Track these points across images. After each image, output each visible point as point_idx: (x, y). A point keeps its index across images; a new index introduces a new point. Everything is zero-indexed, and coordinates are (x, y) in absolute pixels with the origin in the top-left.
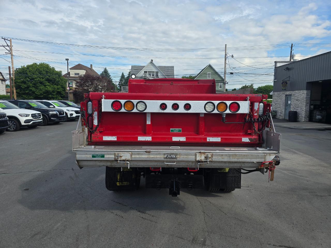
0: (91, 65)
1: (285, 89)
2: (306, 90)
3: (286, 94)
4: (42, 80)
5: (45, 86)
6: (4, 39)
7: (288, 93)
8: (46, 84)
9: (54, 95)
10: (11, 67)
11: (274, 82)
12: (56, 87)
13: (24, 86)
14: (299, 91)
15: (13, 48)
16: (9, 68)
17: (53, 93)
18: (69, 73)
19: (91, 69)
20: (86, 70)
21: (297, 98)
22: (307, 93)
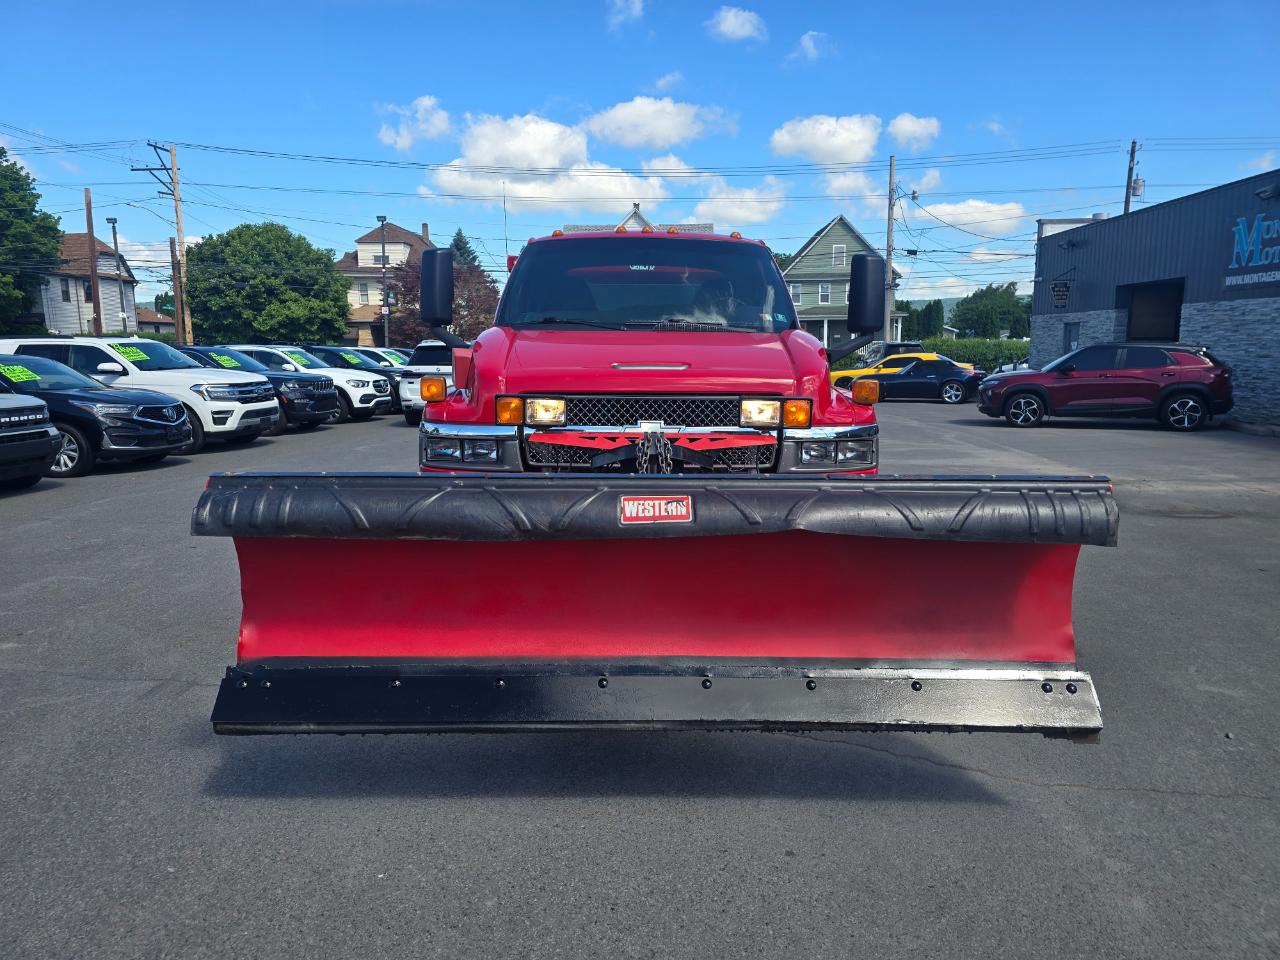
0: (425, 226)
1: (1064, 307)
2: (1116, 308)
3: (1065, 321)
4: (273, 282)
5: (283, 302)
6: (155, 147)
7: (1072, 317)
8: (286, 297)
9: (312, 333)
10: (177, 240)
11: (1036, 282)
12: (315, 303)
13: (215, 303)
14: (1098, 312)
15: (179, 177)
16: (172, 242)
17: (308, 327)
18: (355, 256)
19: (422, 240)
20: (411, 246)
21: (1094, 332)
22: (1117, 317)
